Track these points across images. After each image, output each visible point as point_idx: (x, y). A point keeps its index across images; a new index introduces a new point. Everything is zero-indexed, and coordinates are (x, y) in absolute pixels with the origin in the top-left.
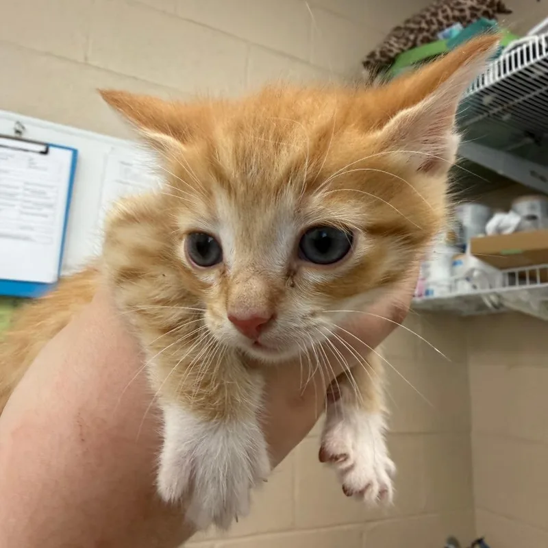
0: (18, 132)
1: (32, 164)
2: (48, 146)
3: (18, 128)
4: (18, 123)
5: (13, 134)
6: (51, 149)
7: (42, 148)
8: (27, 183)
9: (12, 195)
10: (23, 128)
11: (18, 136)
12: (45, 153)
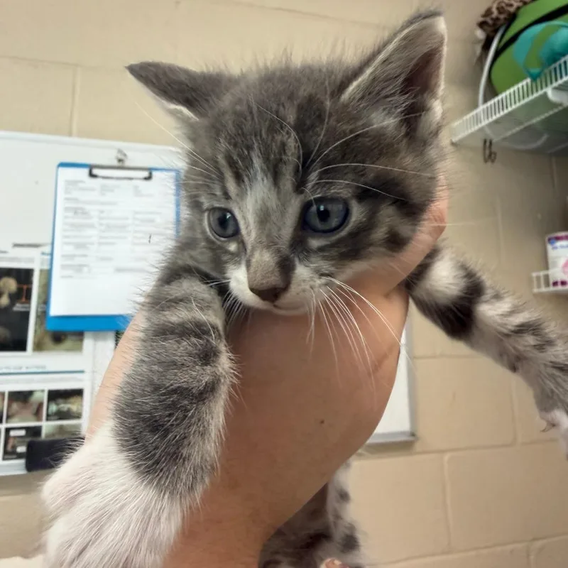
0: (120, 160)
1: (137, 192)
2: (150, 170)
3: (120, 156)
4: (120, 151)
5: (115, 163)
6: (155, 174)
7: (146, 174)
8: (137, 213)
9: (123, 227)
10: (125, 155)
11: (121, 165)
12: (149, 178)
